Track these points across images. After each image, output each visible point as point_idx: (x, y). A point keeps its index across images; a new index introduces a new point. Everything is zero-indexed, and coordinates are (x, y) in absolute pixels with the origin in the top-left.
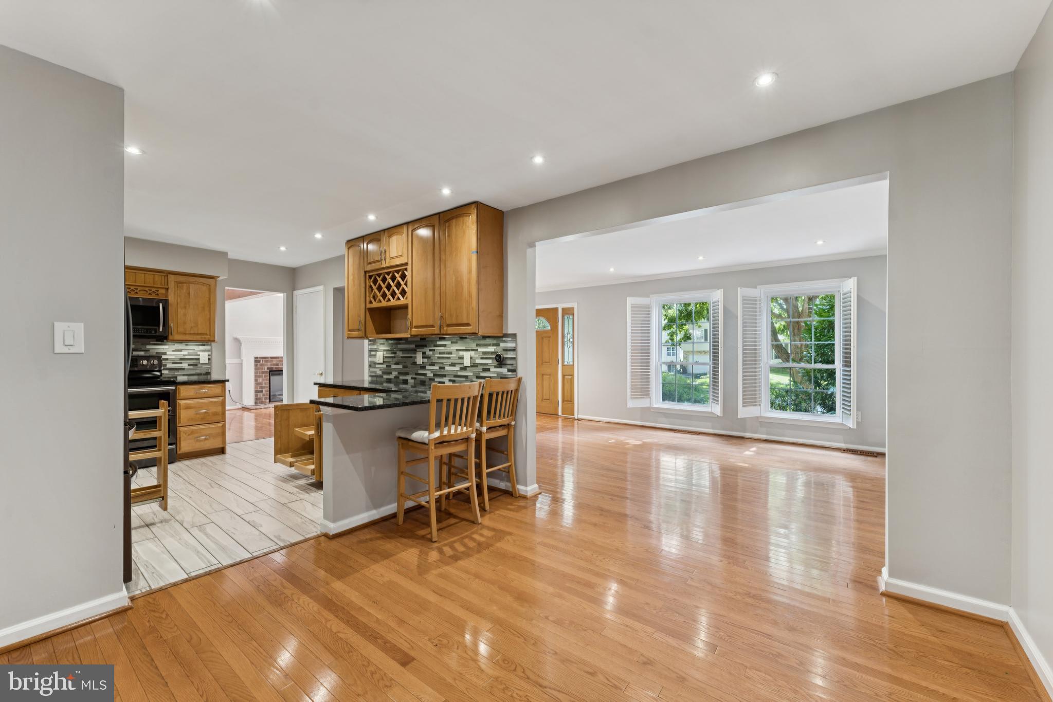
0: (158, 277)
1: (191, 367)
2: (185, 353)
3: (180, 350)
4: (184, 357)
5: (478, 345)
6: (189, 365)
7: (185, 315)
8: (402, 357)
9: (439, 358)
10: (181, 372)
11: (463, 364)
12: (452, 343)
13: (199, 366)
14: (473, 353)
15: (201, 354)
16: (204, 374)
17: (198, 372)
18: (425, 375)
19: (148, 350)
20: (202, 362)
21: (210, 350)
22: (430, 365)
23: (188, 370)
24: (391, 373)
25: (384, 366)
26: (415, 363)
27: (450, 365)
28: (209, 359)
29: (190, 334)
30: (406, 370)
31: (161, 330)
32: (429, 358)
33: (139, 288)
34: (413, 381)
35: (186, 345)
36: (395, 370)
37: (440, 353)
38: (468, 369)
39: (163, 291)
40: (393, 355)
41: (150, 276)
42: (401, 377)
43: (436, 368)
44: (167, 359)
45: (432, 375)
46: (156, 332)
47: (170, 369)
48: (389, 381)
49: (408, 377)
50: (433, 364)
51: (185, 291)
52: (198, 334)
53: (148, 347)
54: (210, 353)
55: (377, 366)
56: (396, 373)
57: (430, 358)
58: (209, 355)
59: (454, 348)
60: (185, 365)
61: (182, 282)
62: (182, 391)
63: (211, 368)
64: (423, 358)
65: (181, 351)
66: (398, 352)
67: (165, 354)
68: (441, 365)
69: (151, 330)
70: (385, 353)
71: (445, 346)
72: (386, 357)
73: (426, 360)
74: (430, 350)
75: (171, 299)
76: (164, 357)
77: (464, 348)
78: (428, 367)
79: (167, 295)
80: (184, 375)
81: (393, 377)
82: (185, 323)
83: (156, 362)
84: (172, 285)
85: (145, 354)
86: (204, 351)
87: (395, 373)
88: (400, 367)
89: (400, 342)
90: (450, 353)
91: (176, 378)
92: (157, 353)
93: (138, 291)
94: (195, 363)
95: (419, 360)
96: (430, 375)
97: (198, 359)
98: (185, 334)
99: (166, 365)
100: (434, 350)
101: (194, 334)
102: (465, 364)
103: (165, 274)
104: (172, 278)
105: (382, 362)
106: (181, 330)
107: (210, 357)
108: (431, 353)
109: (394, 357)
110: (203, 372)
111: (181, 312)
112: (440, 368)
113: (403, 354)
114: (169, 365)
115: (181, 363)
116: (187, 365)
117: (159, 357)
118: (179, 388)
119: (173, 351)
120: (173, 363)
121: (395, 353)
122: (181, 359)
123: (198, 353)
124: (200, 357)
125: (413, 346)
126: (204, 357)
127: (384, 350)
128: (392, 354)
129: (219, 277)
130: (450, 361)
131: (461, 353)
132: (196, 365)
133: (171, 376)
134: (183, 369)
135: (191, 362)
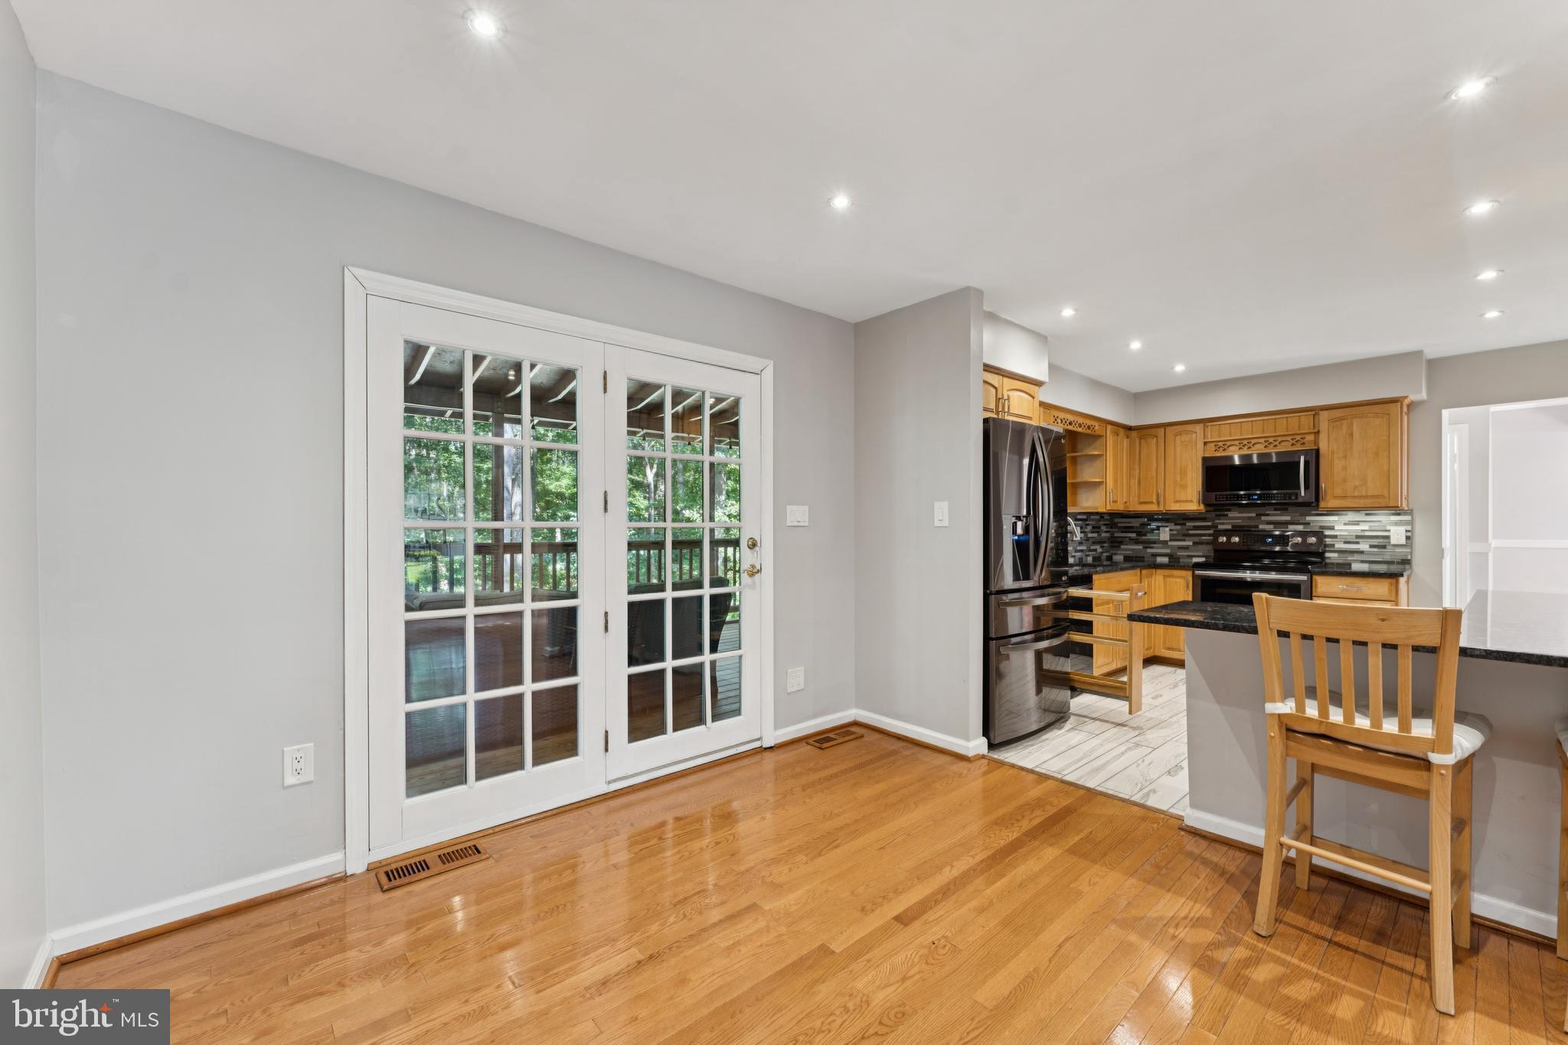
0: (1306, 421)
1: (1376, 550)
2: (1365, 527)
3: (1357, 523)
4: (1362, 534)
6: (1371, 546)
7: (1345, 468)
10: (1357, 557)
13: (1389, 549)
15: (1393, 529)
16: (1398, 563)
17: (1387, 558)
19: (1305, 524)
20: (1393, 541)
21: (1411, 523)
23: (1369, 553)
28: (1408, 538)
31: (1303, 494)
33: (1280, 439)
35: (1367, 514)
39: (1311, 438)
41: (1294, 420)
44: (1335, 537)
46: (1297, 498)
47: (1341, 552)
51: (1344, 431)
52: (1366, 497)
53: (1308, 518)
54: (1409, 528)
58: (1406, 531)
60: (1364, 546)
61: (1341, 419)
62: (1319, 585)
63: (1411, 553)
65: (1358, 524)
67: (1332, 528)
69: (1290, 494)
75: (1323, 447)
76: (1327, 533)
79: (1316, 442)
80: (1363, 562)
82: (1345, 481)
83: (1313, 540)
84: (1324, 426)
85: (1304, 528)
86: (1397, 524)
91: (1350, 565)
92: (1321, 527)
93: (1277, 443)
94: (1382, 543)
97: (1388, 537)
98: (1345, 497)
99: (1333, 545)
101: (1361, 497)
103: (1314, 413)
104: (1324, 415)
106: (1338, 491)
107: (1409, 534)
110: (1398, 558)
111: (1338, 464)
114: (1339, 546)
115: (1358, 543)
116: (1367, 546)
117: (1319, 535)
118: (1316, 580)
119: (1345, 524)
120: (1345, 543)
122: (1358, 537)
123: (1388, 528)
124: (1391, 534)
126: (1398, 535)
129: (1406, 397)
132: (1384, 547)
133: (1341, 562)
134: (1362, 552)
135: (1375, 542)
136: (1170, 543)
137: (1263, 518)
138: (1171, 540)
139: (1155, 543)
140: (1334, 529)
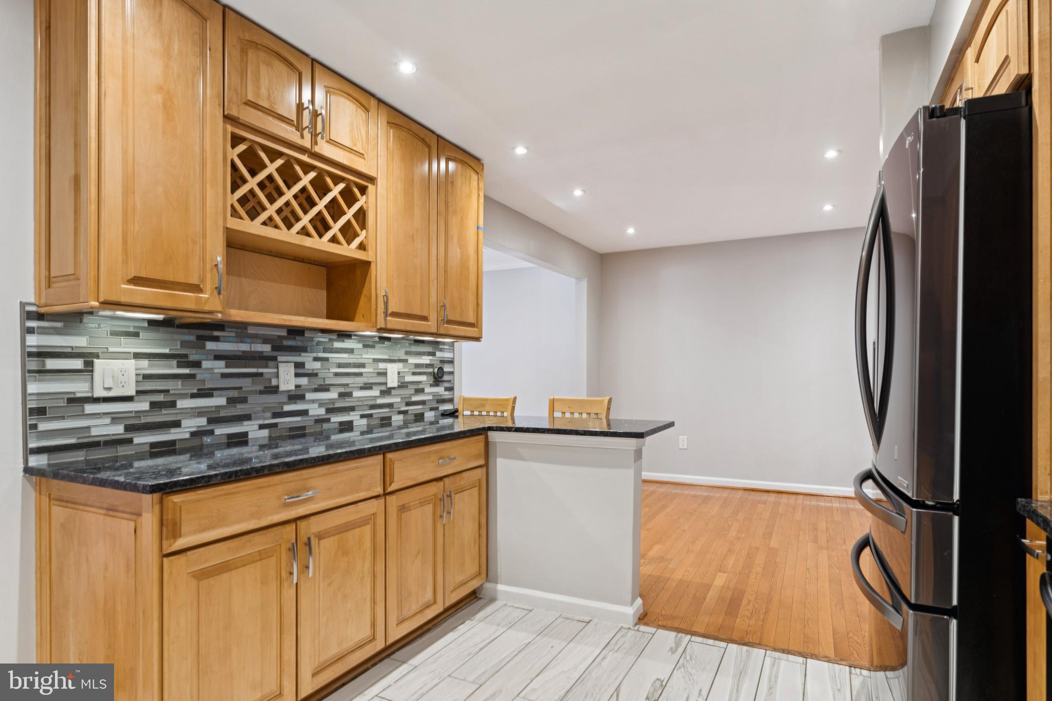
5: (407, 353)
8: (224, 376)
9: (336, 374)
11: (386, 384)
12: (365, 346)
14: (400, 365)
18: (305, 413)
22: (316, 390)
24: (177, 424)
25: (143, 405)
26: (275, 390)
27: (362, 388)
30: (240, 409)
32: (313, 375)
34: (265, 433)
36: (199, 413)
37: (340, 365)
38: (393, 392)
40: (186, 371)
42: (222, 431)
43: (333, 395)
45: (322, 411)
48: (168, 448)
49: (251, 428)
50: (324, 388)
55: (89, 408)
56: (203, 421)
57: (316, 375)
59: (369, 355)
64: (297, 375)
66: (206, 364)
68: (342, 390)
70: (145, 363)
71: (351, 351)
72: (147, 377)
73: (304, 381)
74: (316, 359)
77: (386, 357)
78: (309, 396)
81: (187, 436)
87: (191, 424)
88: (219, 401)
89: (216, 333)
90: (362, 365)
95: (287, 379)
96: (317, 411)
100: (327, 359)
102: (389, 385)
105: (132, 392)
108: (317, 365)
109: (192, 376)
112: (342, 395)
113: (227, 366)
121: (197, 364)
125: (266, 348)
127: (137, 356)
128: (179, 366)
130: (360, 381)
131: (382, 366)
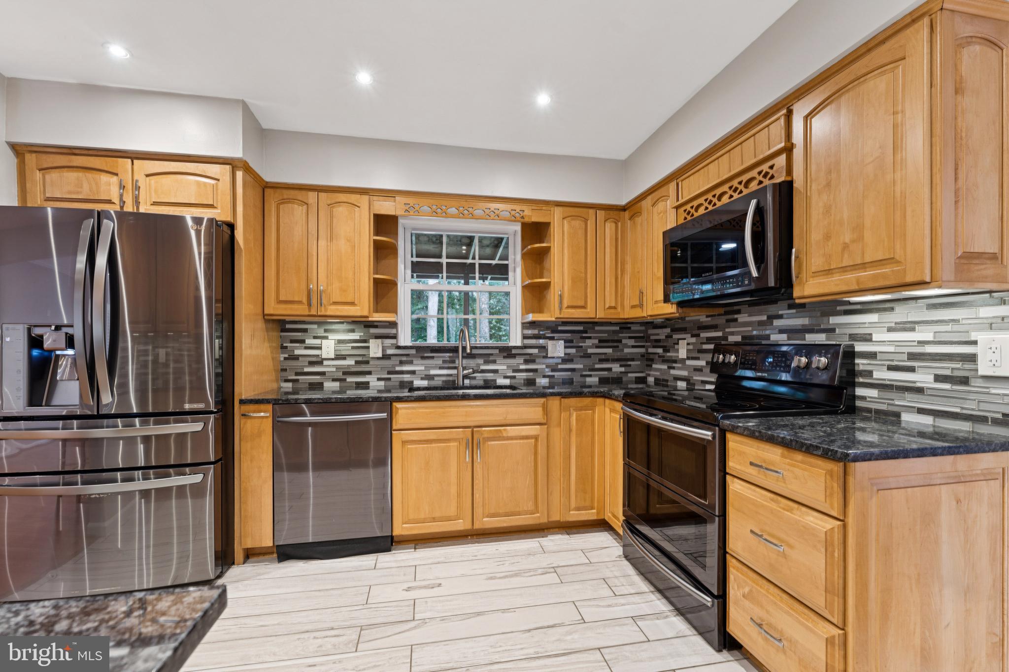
0: (775, 129)
1: (947, 386)
2: (928, 335)
3: (909, 326)
4: (923, 351)
6: (938, 378)
7: (828, 211)
10: (909, 400)
15: (982, 336)
17: (973, 407)
19: (833, 330)
20: (984, 368)
23: (935, 395)
29: (844, 269)
31: (755, 273)
39: (782, 161)
44: (872, 355)
46: (749, 283)
47: (882, 387)
52: (863, 266)
53: (834, 320)
60: (923, 378)
65: (913, 330)
67: (867, 338)
69: (743, 276)
75: (799, 174)
76: (860, 347)
79: (790, 167)
80: (921, 411)
83: (821, 361)
84: (799, 133)
85: (827, 339)
86: (992, 326)
92: (853, 337)
94: (961, 371)
97: (973, 359)
98: (829, 272)
99: (870, 374)
101: (855, 267)
103: (785, 111)
104: (799, 109)
111: (818, 207)
114: (881, 375)
115: (912, 370)
116: (932, 377)
117: (834, 351)
119: (890, 330)
120: (891, 368)
122: (912, 356)
123: (977, 336)
124: (980, 351)
126: (993, 353)
132: (965, 381)
133: (884, 407)
134: (920, 391)
135: (946, 368)
136: (689, 362)
137: (777, 323)
138: (688, 358)
139: (675, 362)
140: (870, 340)
